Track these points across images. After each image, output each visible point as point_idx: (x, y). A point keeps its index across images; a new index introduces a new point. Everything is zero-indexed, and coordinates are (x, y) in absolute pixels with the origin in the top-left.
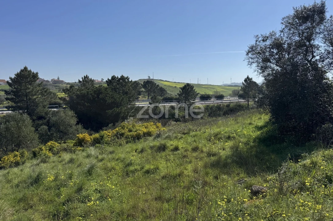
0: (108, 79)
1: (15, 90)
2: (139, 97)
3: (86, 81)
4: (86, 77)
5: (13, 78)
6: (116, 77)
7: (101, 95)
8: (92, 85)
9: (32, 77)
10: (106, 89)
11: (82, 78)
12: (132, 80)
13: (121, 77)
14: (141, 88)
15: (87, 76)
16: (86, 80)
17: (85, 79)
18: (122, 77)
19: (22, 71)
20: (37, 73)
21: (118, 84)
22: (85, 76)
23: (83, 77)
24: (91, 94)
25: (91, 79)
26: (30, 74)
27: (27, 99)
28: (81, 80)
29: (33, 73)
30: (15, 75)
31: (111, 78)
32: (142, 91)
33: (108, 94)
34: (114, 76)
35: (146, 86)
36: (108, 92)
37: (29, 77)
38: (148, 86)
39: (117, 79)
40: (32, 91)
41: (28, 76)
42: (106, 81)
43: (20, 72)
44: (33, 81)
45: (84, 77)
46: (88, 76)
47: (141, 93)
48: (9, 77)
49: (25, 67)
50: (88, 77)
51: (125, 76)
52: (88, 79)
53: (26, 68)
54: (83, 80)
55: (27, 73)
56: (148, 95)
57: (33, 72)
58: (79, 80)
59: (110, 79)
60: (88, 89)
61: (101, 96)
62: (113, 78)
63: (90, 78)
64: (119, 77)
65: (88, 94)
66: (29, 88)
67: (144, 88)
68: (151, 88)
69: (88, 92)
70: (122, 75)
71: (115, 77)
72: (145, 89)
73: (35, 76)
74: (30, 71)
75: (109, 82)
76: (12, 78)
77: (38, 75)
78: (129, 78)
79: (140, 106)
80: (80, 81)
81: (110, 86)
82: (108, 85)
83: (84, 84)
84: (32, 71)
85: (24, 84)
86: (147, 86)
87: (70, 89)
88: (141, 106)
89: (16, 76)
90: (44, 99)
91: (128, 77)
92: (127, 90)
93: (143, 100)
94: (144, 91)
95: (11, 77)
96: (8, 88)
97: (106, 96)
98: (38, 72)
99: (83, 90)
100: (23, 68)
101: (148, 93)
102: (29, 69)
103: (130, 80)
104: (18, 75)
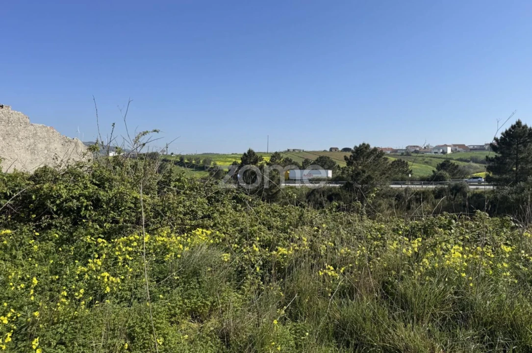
1: (500, 155)
5: (499, 138)
9: (529, 135)
19: (513, 127)
26: (526, 130)
27: (517, 169)
30: (502, 134)
37: (524, 135)
40: (528, 157)
41: (521, 135)
43: (510, 130)
48: (493, 138)
49: (517, 121)
53: (519, 123)
55: (519, 130)
66: (521, 152)
74: (525, 126)
76: (497, 139)
84: (529, 127)
85: (515, 146)
89: (504, 135)
95: (496, 137)
96: (492, 154)
100: (514, 123)
102: (523, 124)
104: (507, 134)
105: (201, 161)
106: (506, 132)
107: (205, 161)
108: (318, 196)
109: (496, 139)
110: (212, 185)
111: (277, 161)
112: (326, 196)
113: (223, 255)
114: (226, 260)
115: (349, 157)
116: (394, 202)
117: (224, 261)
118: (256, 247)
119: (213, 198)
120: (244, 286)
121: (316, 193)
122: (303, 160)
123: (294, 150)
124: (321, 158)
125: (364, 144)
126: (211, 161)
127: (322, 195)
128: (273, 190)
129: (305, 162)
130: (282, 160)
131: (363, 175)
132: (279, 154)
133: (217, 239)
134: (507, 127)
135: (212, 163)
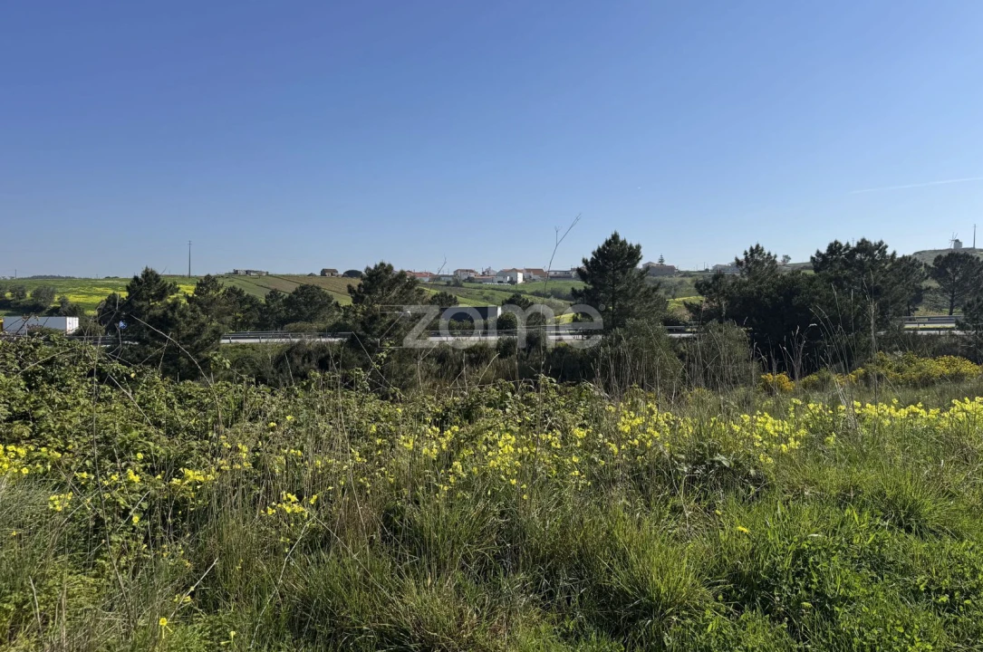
0: (818, 252)
1: (591, 286)
2: (917, 310)
3: (757, 262)
4: (757, 250)
5: (589, 260)
6: (844, 244)
7: (795, 298)
8: (773, 271)
9: (628, 256)
10: (812, 279)
11: (746, 253)
12: (894, 253)
13: (859, 244)
14: (926, 278)
15: (758, 246)
16: (755, 260)
17: (751, 255)
18: (864, 246)
19: (608, 243)
20: (638, 247)
21: (848, 266)
22: (754, 248)
23: (748, 251)
24: (768, 296)
25: (769, 254)
26: (625, 249)
27: (613, 308)
28: (742, 258)
29: (631, 247)
30: (593, 253)
31: (826, 248)
32: (928, 289)
33: (817, 293)
34: (836, 242)
35: (947, 273)
36: (818, 289)
37: (622, 255)
38: (954, 270)
39: (845, 250)
40: (627, 290)
41: (619, 255)
42: (812, 258)
43: (603, 247)
44: (629, 266)
45: (752, 250)
46: (761, 246)
47: (926, 295)
48: (582, 260)
49: (614, 233)
50: (762, 250)
51: (874, 240)
52: (761, 253)
53: (615, 237)
54: (746, 257)
55: (615, 248)
56: (952, 301)
57: (631, 245)
58: (737, 259)
59: (824, 251)
60: (761, 283)
61: (796, 300)
62: (834, 248)
63: (766, 251)
64: (853, 245)
65: (761, 295)
66: (619, 282)
67: (934, 278)
68: (965, 279)
69: (760, 290)
70: (863, 240)
71: (841, 246)
72: (939, 282)
73: (634, 254)
74: (624, 243)
75: (821, 262)
76: (587, 261)
77: (642, 250)
78: (886, 247)
79: (919, 332)
80: (739, 263)
81: (822, 272)
82: (816, 270)
83: (750, 269)
84: (629, 243)
85: (611, 273)
86: (949, 270)
87: (713, 283)
88: (925, 333)
89: (595, 255)
90: (649, 307)
91: (881, 243)
92: (878, 284)
93: (929, 318)
94: (936, 290)
95: (585, 258)
96: (580, 285)
97: (813, 300)
98: (642, 245)
99: (746, 284)
100: (609, 237)
101: (953, 296)
102: (621, 238)
103: (889, 252)
104: (600, 254)
105: (28, 295)
106: (599, 250)
107: (37, 294)
108: (298, 361)
109: (585, 261)
110: (36, 345)
111: (210, 293)
112: (314, 361)
113: (52, 498)
114: (59, 508)
115: (356, 288)
116: (435, 367)
117: (54, 511)
118: (136, 473)
119: (38, 374)
120: (102, 558)
121: (294, 356)
122: (268, 292)
123: (247, 272)
124: (303, 288)
125: (382, 264)
126: (53, 293)
127: (306, 360)
128: (201, 354)
129: (271, 296)
130: (222, 291)
131: (382, 321)
132: (214, 280)
133: (38, 465)
134: (601, 243)
135: (56, 298)
